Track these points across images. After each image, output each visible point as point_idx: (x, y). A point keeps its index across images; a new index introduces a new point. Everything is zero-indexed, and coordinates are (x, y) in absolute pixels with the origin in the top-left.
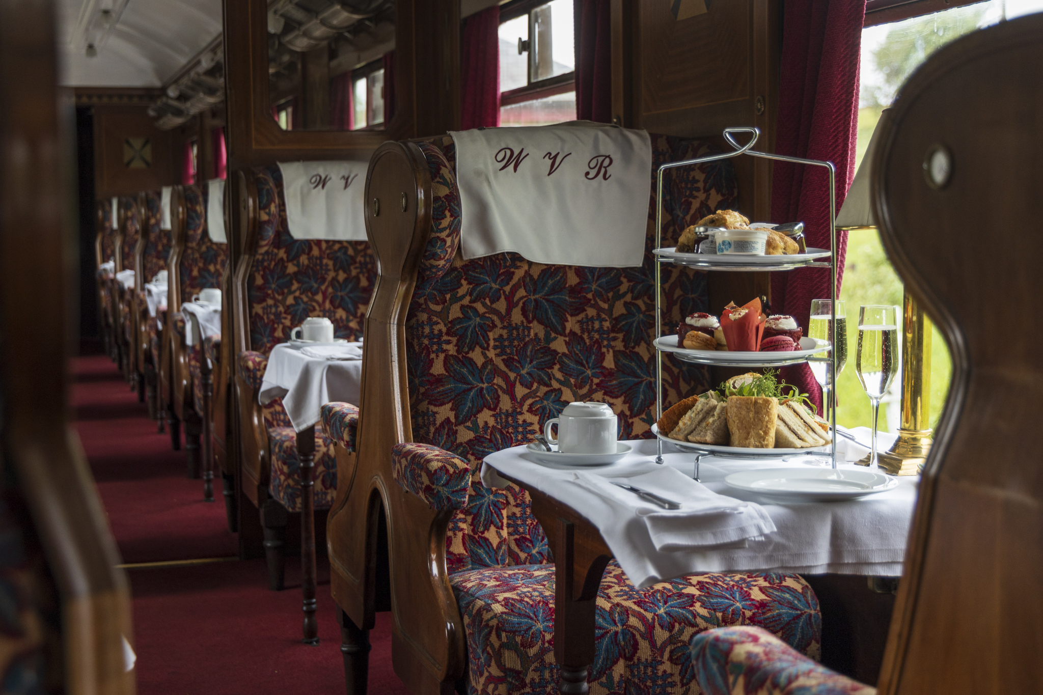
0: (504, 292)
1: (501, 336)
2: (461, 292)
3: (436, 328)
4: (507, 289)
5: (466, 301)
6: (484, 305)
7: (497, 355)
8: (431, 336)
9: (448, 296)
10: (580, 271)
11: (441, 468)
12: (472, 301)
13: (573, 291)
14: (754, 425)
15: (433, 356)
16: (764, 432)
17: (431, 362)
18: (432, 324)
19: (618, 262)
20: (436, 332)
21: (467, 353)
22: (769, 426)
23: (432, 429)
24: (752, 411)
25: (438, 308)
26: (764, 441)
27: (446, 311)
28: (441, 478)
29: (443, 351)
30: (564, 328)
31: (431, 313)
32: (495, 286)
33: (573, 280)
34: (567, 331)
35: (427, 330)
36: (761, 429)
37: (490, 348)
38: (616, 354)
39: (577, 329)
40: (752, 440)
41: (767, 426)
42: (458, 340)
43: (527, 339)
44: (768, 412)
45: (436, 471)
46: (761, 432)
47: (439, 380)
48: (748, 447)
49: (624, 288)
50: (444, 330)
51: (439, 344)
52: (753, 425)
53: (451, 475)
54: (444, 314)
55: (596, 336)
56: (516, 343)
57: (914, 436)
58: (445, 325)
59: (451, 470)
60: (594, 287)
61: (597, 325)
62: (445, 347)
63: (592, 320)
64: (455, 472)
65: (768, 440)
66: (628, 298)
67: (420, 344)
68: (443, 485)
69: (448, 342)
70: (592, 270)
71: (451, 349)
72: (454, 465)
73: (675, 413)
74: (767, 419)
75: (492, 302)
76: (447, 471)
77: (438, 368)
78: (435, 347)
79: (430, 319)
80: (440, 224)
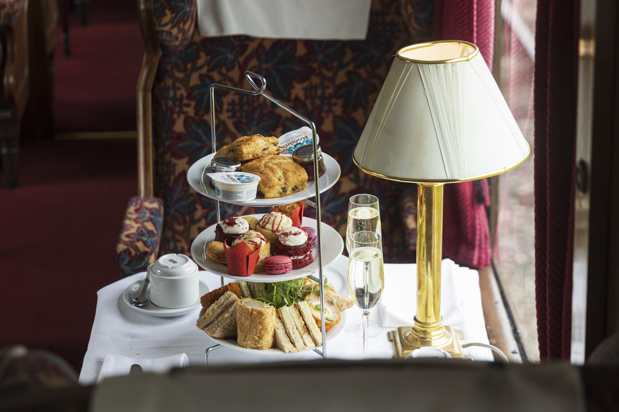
0: (238, 62)
1: (233, 101)
2: (200, 62)
3: (179, 93)
4: (241, 59)
5: (204, 70)
6: (220, 73)
7: (230, 118)
8: (174, 99)
9: (189, 66)
10: (308, 43)
11: (125, 251)
12: (210, 70)
13: (302, 60)
14: (251, 331)
15: (175, 116)
16: (258, 337)
17: (173, 122)
18: (176, 89)
19: (344, 35)
20: (178, 96)
21: (203, 115)
22: (262, 333)
23: (172, 178)
24: (248, 319)
25: (181, 75)
26: (259, 343)
27: (187, 78)
28: (124, 259)
29: (183, 113)
30: (289, 94)
31: (175, 79)
32: (231, 57)
33: (301, 51)
34: (293, 97)
35: (171, 94)
36: (256, 335)
37: (224, 111)
38: (336, 119)
39: (301, 95)
40: (249, 342)
41: (261, 333)
42: (196, 105)
43: (256, 104)
44: (261, 322)
45: (121, 253)
46: (256, 337)
47: (179, 137)
48: (246, 348)
49: (347, 58)
50: (185, 94)
51: (181, 106)
52: (249, 330)
53: (133, 257)
54: (185, 81)
55: (318, 102)
56: (245, 108)
57: (424, 329)
58: (186, 90)
59: (133, 253)
60: (320, 57)
61: (319, 92)
62: (185, 109)
63: (315, 87)
64: (136, 254)
65: (262, 343)
66: (351, 67)
67: (167, 105)
68: (126, 265)
69: (188, 105)
70: (319, 43)
71: (191, 111)
72: (136, 248)
73: (208, 300)
74: (261, 327)
75: (228, 70)
76: (130, 253)
77: (179, 127)
78: (177, 109)
79: (174, 85)
80: (161, 21)
